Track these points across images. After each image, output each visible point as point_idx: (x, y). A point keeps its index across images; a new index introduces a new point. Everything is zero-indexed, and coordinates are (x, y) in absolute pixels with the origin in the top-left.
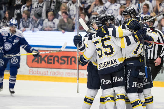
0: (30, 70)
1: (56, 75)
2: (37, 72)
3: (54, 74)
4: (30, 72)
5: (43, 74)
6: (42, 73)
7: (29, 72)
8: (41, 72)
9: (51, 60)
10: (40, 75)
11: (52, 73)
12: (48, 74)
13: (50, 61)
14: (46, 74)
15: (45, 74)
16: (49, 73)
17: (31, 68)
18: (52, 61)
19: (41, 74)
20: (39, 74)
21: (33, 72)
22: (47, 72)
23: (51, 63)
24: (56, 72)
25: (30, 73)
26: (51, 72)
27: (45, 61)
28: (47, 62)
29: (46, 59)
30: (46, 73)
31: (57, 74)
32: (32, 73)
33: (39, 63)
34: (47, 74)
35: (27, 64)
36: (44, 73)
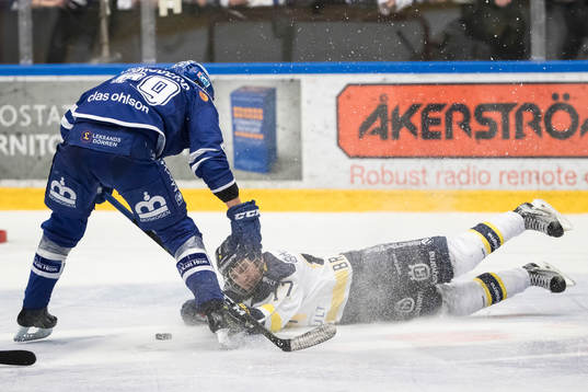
0: (352, 168)
1: (461, 183)
2: (383, 173)
3: (450, 181)
4: (353, 176)
5: (405, 182)
6: (401, 179)
7: (348, 177)
8: (397, 174)
9: (437, 121)
10: (394, 185)
11: (442, 177)
12: (427, 179)
13: (432, 129)
14: (417, 184)
15: (414, 181)
16: (431, 179)
17: (357, 162)
18: (442, 128)
19: (398, 182)
20: (391, 182)
21: (365, 175)
22: (424, 172)
23: (435, 136)
24: (462, 171)
25: (352, 181)
26: (438, 174)
27: (413, 130)
28: (419, 131)
29: (417, 120)
30: (420, 176)
31: (464, 178)
32: (363, 182)
33: (390, 137)
34: (425, 183)
35: (339, 145)
36: (408, 178)
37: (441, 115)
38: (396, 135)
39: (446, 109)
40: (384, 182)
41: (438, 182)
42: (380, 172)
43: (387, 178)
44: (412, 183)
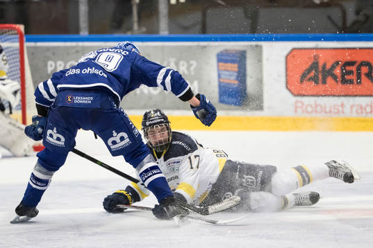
37: (354, 68)
38: (324, 82)
39: (357, 64)
40: (316, 111)
41: (351, 112)
42: (314, 106)
43: (319, 109)
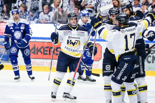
2: (34, 62)
6: (38, 64)
9: (47, 51)
11: (48, 63)
13: (46, 52)
18: (48, 52)
22: (43, 62)
23: (47, 54)
27: (41, 52)
28: (43, 53)
29: (42, 50)
30: (43, 63)
34: (43, 65)
36: (40, 63)
38: (37, 54)
39: (49, 48)
40: (34, 64)
41: (46, 65)
43: (35, 63)
44: (40, 65)
